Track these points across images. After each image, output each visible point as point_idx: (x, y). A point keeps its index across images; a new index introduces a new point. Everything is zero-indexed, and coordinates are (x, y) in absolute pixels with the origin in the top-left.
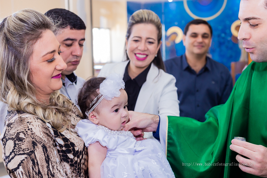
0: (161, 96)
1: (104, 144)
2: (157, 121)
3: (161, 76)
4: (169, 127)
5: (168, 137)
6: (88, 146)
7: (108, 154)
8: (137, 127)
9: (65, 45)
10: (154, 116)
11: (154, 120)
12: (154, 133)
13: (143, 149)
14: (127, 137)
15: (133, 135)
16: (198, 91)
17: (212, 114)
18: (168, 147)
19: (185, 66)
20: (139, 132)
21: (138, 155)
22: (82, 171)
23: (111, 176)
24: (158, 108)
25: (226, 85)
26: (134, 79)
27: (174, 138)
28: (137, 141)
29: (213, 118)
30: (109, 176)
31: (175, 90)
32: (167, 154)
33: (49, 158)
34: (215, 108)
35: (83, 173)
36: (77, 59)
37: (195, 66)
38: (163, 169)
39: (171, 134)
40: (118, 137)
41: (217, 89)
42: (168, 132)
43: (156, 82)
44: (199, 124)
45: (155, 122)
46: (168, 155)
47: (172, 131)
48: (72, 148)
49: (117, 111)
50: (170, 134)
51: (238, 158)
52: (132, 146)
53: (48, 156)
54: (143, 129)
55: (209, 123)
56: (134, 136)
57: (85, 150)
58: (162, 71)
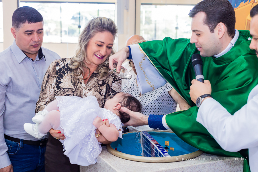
9: (26, 34)
33: (48, 81)
36: (36, 43)
48: (58, 83)
53: (48, 80)
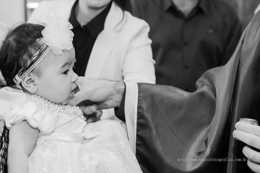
0: (127, 53)
1: (34, 124)
2: (122, 89)
3: (126, 22)
4: (139, 99)
5: (138, 115)
6: (10, 127)
7: (42, 140)
8: (91, 100)
10: (116, 82)
11: (118, 88)
12: (116, 109)
13: (97, 136)
14: (73, 117)
15: (82, 113)
16: (186, 44)
17: (206, 81)
18: (138, 130)
19: (167, 5)
20: (93, 109)
21: (89, 145)
22: (1, 168)
23: (46, 170)
24: (122, 71)
25: (231, 36)
26: (84, 26)
27: (148, 115)
28: (87, 124)
29: (209, 86)
30: (43, 170)
31: (147, 44)
32: (137, 141)
34: (212, 71)
35: (3, 170)
37: (183, 5)
38: (127, 166)
39: (143, 110)
40: (58, 116)
41: (216, 41)
42: (138, 106)
43: (119, 31)
44: (186, 94)
45: (118, 92)
46: (139, 142)
47: (144, 106)
49: (65, 73)
50: (140, 111)
51: (247, 151)
52: (79, 131)
54: (100, 104)
55: (202, 94)
56: (85, 115)
57: (5, 135)
58: (127, 14)
